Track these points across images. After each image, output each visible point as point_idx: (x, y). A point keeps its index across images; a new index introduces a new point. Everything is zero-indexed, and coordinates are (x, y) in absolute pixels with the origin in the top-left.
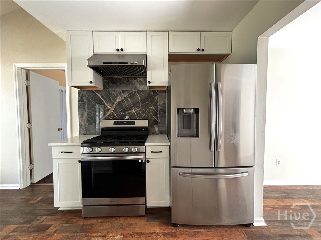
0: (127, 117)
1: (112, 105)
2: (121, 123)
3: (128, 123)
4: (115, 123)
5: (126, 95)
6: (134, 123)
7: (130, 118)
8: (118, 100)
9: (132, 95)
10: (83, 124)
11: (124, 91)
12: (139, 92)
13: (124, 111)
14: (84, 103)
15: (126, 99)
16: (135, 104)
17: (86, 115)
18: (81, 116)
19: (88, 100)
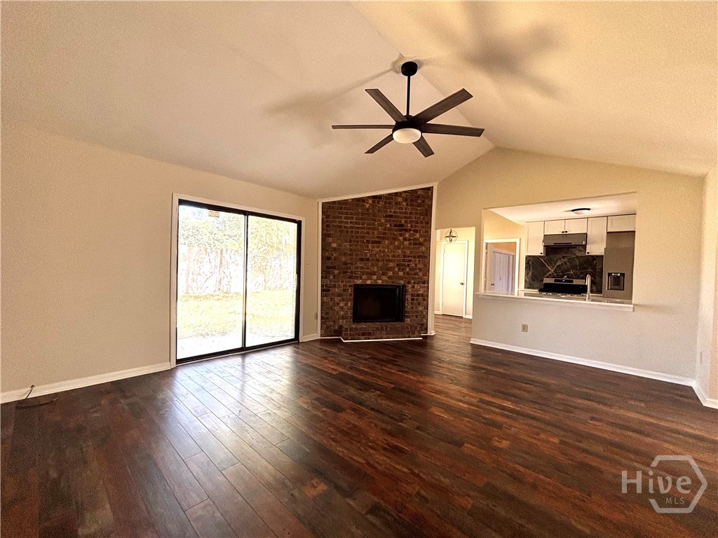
0: (565, 277)
1: (553, 267)
2: (561, 281)
3: (566, 281)
4: (555, 281)
5: (566, 260)
6: (572, 282)
7: (568, 277)
8: (558, 264)
9: (571, 260)
10: (528, 280)
11: (563, 257)
12: (577, 257)
13: (563, 272)
14: (530, 266)
15: (566, 263)
16: (574, 267)
17: (530, 274)
18: (527, 274)
19: (533, 263)
